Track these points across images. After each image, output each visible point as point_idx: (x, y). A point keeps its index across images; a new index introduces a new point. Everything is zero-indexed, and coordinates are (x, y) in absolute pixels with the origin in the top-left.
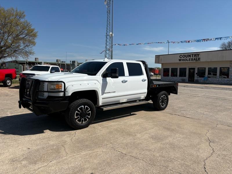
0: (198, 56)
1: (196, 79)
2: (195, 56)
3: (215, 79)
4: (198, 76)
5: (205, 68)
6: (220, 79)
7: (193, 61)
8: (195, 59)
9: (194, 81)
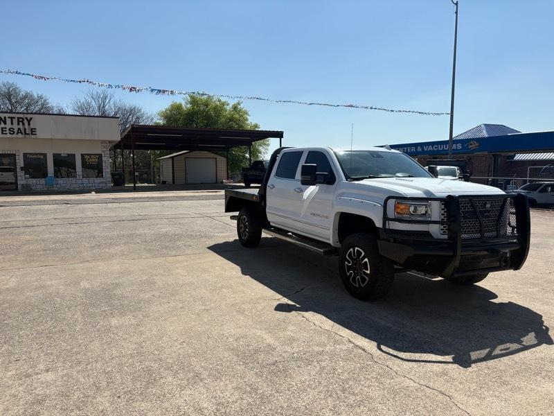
0: (29, 124)
1: (24, 182)
2: (21, 123)
3: (74, 181)
4: (28, 176)
5: (45, 155)
6: (85, 180)
7: (15, 136)
8: (19, 129)
9: (17, 189)
